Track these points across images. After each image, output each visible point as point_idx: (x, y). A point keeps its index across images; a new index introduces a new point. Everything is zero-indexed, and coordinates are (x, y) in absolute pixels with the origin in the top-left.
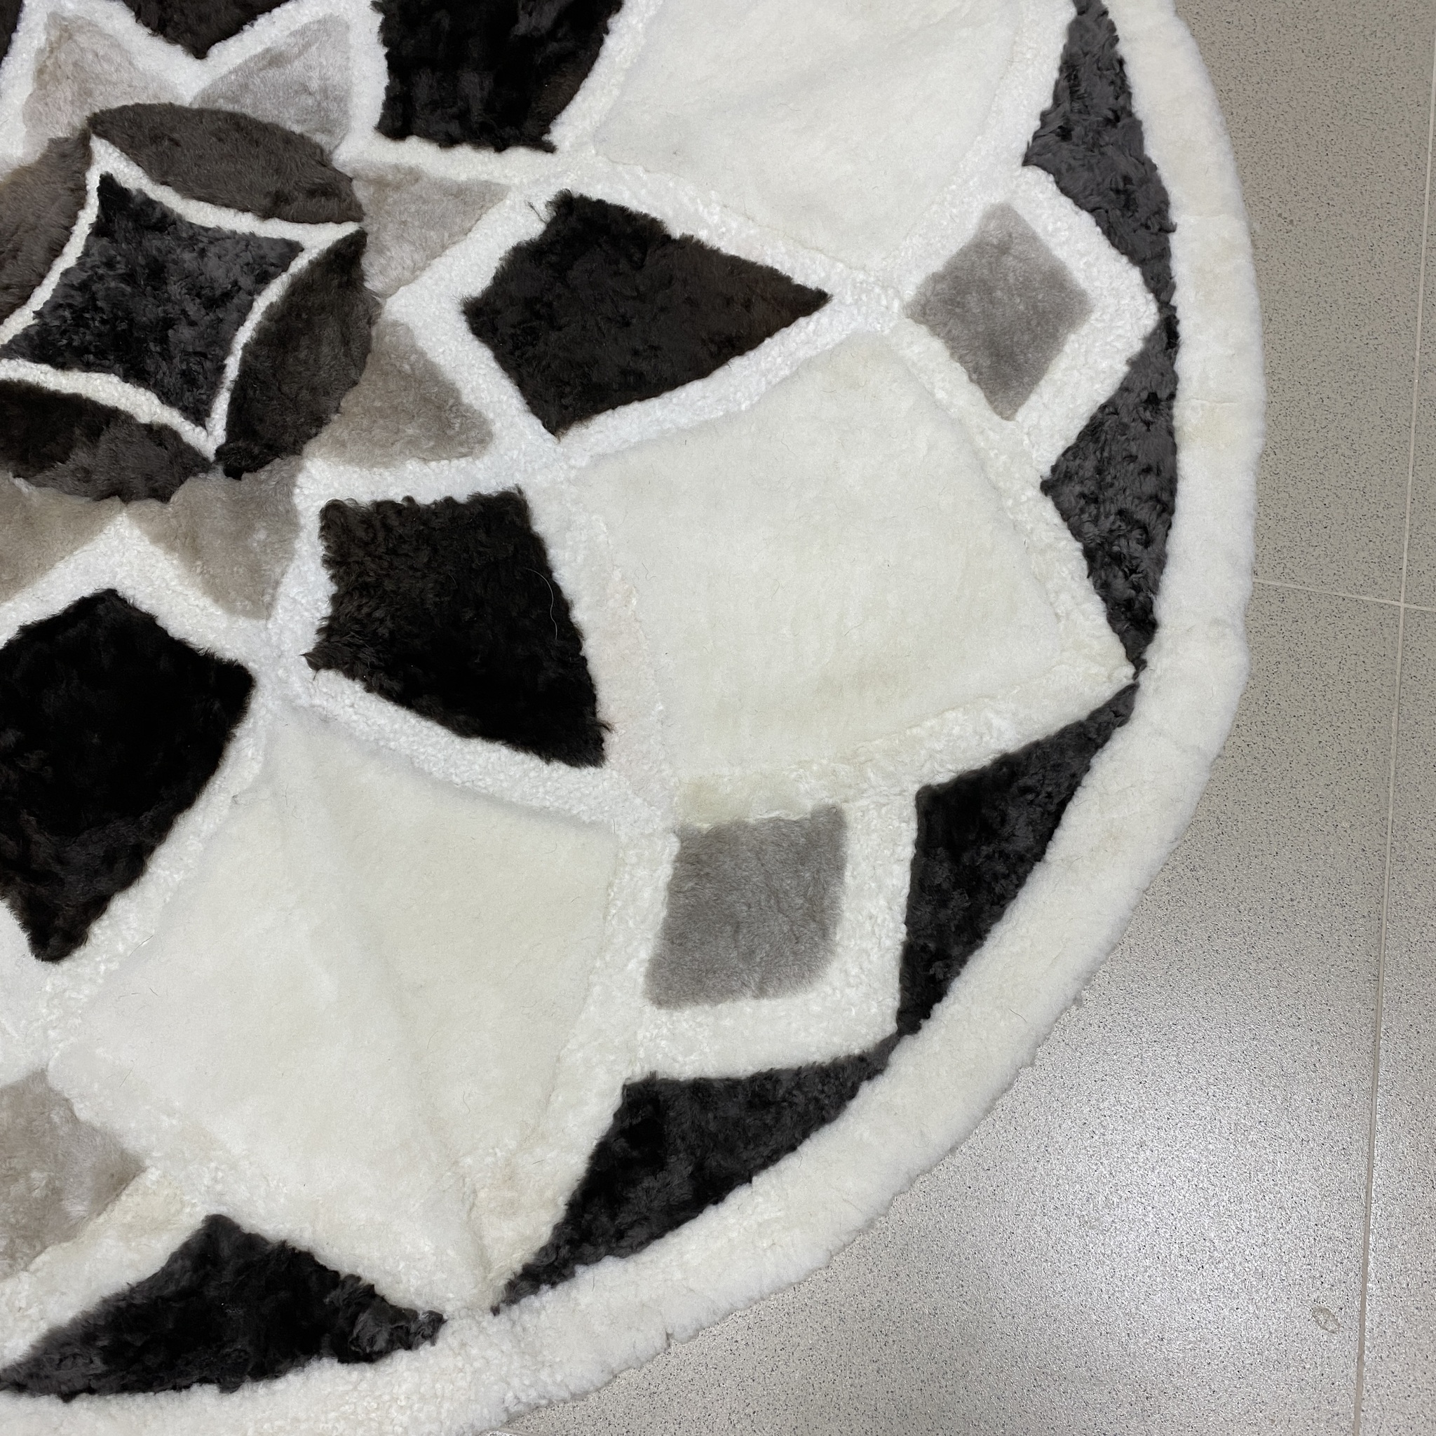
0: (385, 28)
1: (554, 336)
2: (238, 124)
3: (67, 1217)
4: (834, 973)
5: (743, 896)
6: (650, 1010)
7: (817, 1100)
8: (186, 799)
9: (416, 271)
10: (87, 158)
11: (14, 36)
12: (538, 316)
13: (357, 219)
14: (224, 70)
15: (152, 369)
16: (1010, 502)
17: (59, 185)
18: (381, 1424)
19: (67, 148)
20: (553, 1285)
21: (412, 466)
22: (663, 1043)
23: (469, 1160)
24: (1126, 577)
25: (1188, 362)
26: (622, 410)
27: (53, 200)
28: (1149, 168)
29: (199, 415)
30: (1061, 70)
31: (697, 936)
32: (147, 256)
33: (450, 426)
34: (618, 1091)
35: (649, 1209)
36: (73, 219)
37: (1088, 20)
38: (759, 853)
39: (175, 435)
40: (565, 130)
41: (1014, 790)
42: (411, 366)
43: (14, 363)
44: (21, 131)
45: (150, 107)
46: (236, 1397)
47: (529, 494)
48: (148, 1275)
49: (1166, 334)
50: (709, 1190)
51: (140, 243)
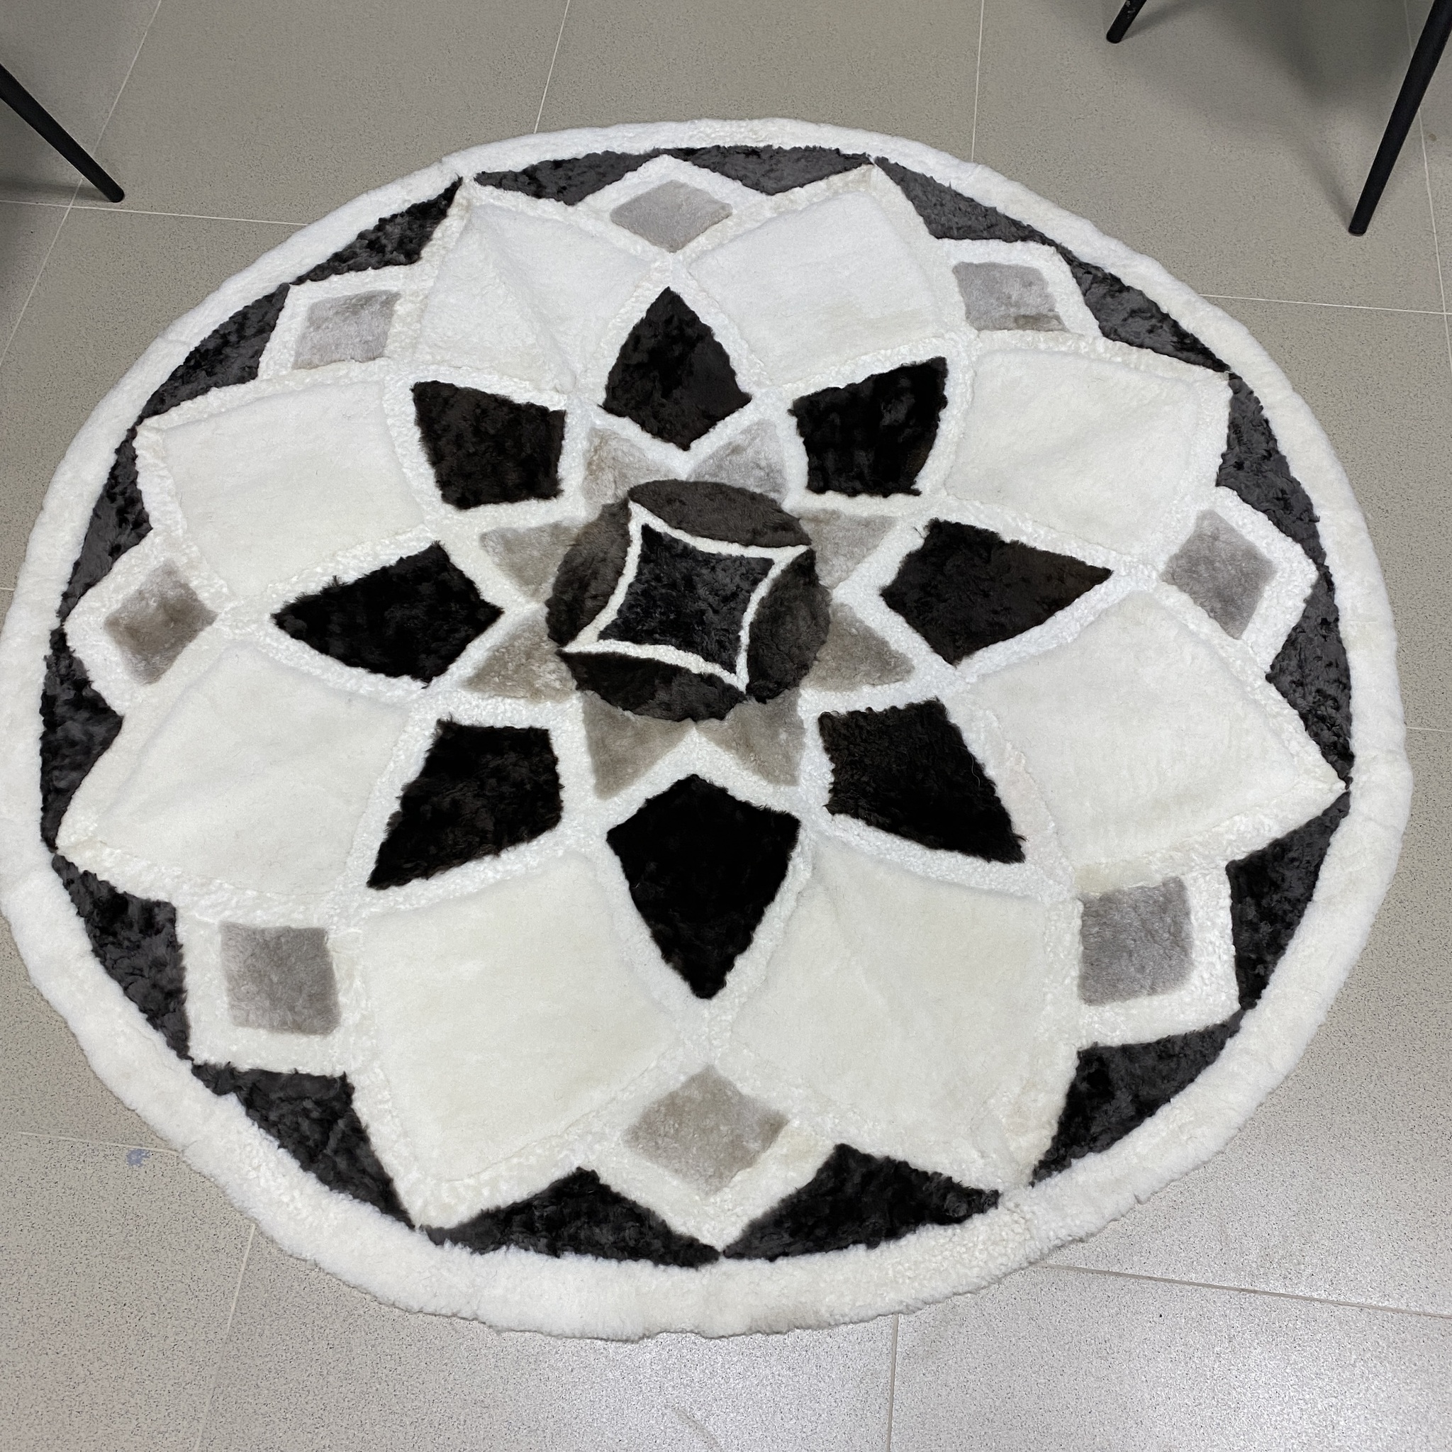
0: (800, 426)
1: (942, 606)
2: (720, 489)
3: (747, 1151)
4: (1195, 978)
5: (1130, 935)
6: (1084, 1007)
7: (1201, 1052)
8: (770, 898)
9: (849, 572)
10: (628, 515)
11: (563, 442)
12: (930, 595)
13: (807, 544)
14: (702, 457)
15: (698, 640)
16: (1249, 689)
17: (612, 533)
18: (970, 1261)
19: (615, 509)
20: (1060, 1171)
21: (866, 689)
22: (1097, 1026)
23: (992, 1101)
24: (1329, 729)
25: (1343, 598)
26: (992, 647)
27: (613, 542)
28: (1295, 484)
29: (731, 668)
30: (1229, 427)
31: (1107, 960)
32: (680, 573)
33: (888, 664)
34: (1075, 1056)
35: (1109, 1123)
36: (626, 553)
37: (1242, 397)
38: (1135, 908)
39: (720, 680)
40: (927, 478)
41: (1286, 860)
42: (857, 629)
43: (607, 642)
44: (582, 501)
45: (663, 482)
46: (877, 1251)
47: (944, 701)
48: (805, 1184)
49: (1326, 582)
50: (1145, 1108)
51: (674, 565)
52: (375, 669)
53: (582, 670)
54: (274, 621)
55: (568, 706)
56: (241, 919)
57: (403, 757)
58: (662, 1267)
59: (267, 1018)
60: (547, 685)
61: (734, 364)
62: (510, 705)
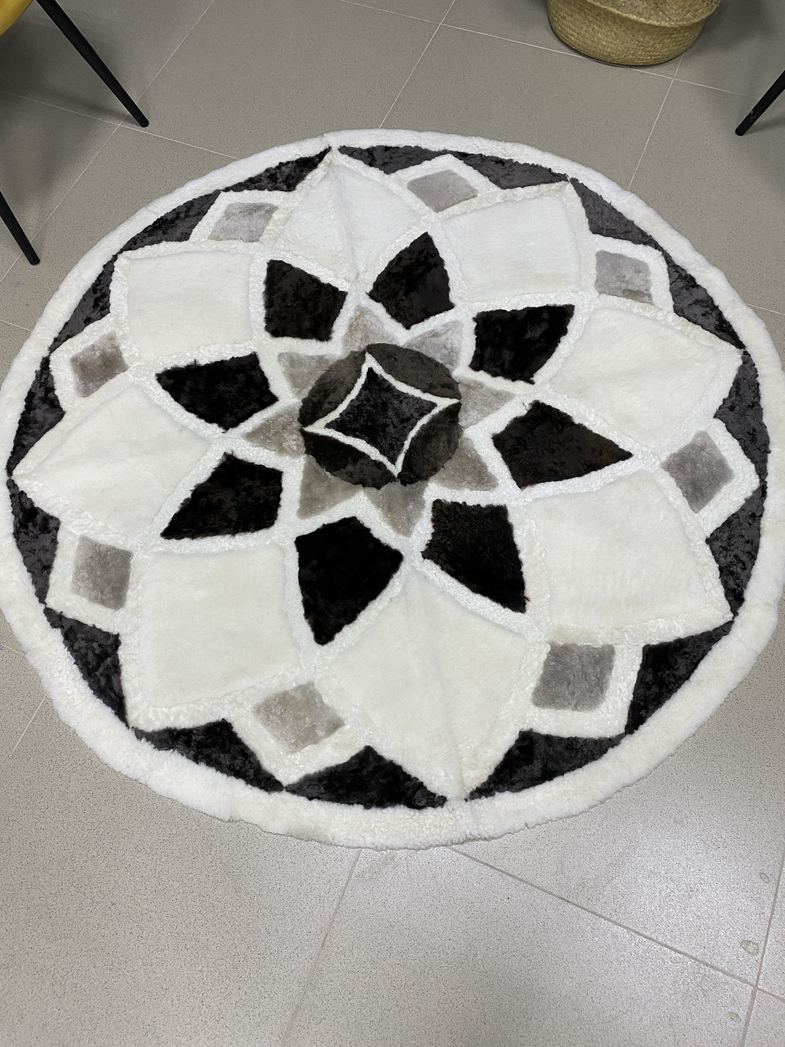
0: (477, 328)
1: (525, 452)
2: (419, 356)
3: (316, 735)
4: (603, 707)
5: (572, 672)
6: (532, 706)
7: (592, 751)
8: (374, 596)
9: (477, 420)
10: (363, 360)
11: (341, 310)
12: (520, 444)
13: (459, 399)
14: (416, 335)
15: (379, 441)
16: (693, 544)
17: (352, 368)
18: (419, 832)
19: (357, 355)
20: (487, 797)
21: (467, 491)
22: (536, 719)
23: (461, 746)
24: (734, 580)
25: (769, 504)
26: (547, 483)
27: (350, 374)
28: (764, 427)
29: (393, 461)
30: (733, 383)
31: (554, 683)
32: (381, 400)
33: (483, 479)
34: (517, 733)
35: (524, 777)
36: (356, 381)
37: (747, 366)
38: (580, 657)
39: (385, 466)
40: (540, 376)
41: (681, 652)
42: (471, 455)
43: (330, 430)
44: (341, 346)
45: (389, 345)
46: (369, 811)
47: (509, 508)
48: (342, 762)
49: (762, 491)
50: (548, 775)
51: (379, 395)
52: (200, 416)
53: (311, 443)
54: (156, 378)
55: (297, 461)
56: (92, 536)
57: (201, 469)
58: (250, 786)
59: (89, 593)
60: (289, 446)
61: (451, 284)
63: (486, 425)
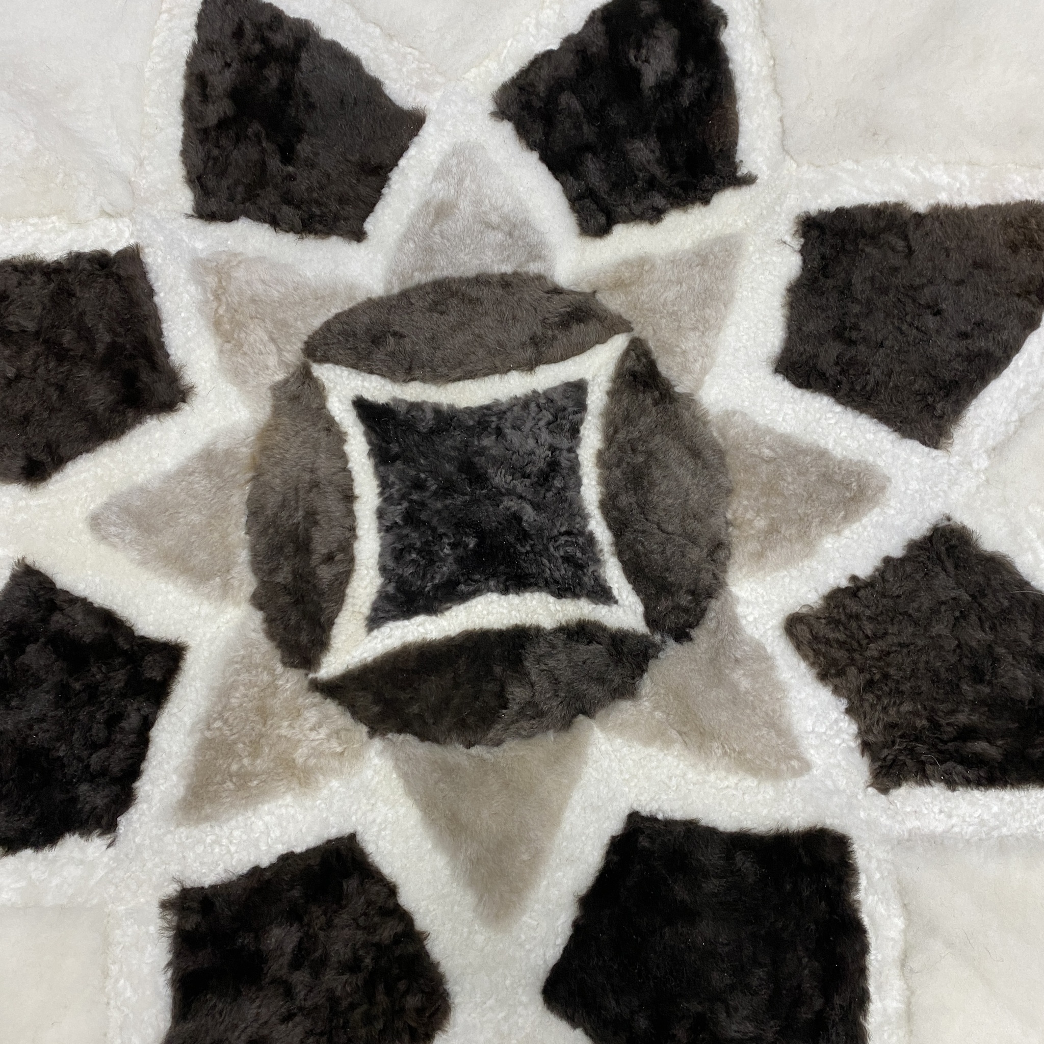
1: (879, 356)
9: (710, 353)
10: (318, 390)
11: (156, 299)
12: (851, 343)
13: (627, 331)
15: (534, 569)
17: (310, 430)
19: (293, 388)
27: (316, 448)
29: (603, 595)
32: (450, 460)
33: (846, 486)
36: (343, 457)
39: (597, 625)
40: (753, 150)
42: (770, 448)
43: (387, 629)
44: (231, 392)
45: (351, 310)
47: (958, 518)
51: (436, 452)
53: (364, 699)
55: (368, 773)
60: (316, 753)
62: (271, 813)
63: (737, 350)
